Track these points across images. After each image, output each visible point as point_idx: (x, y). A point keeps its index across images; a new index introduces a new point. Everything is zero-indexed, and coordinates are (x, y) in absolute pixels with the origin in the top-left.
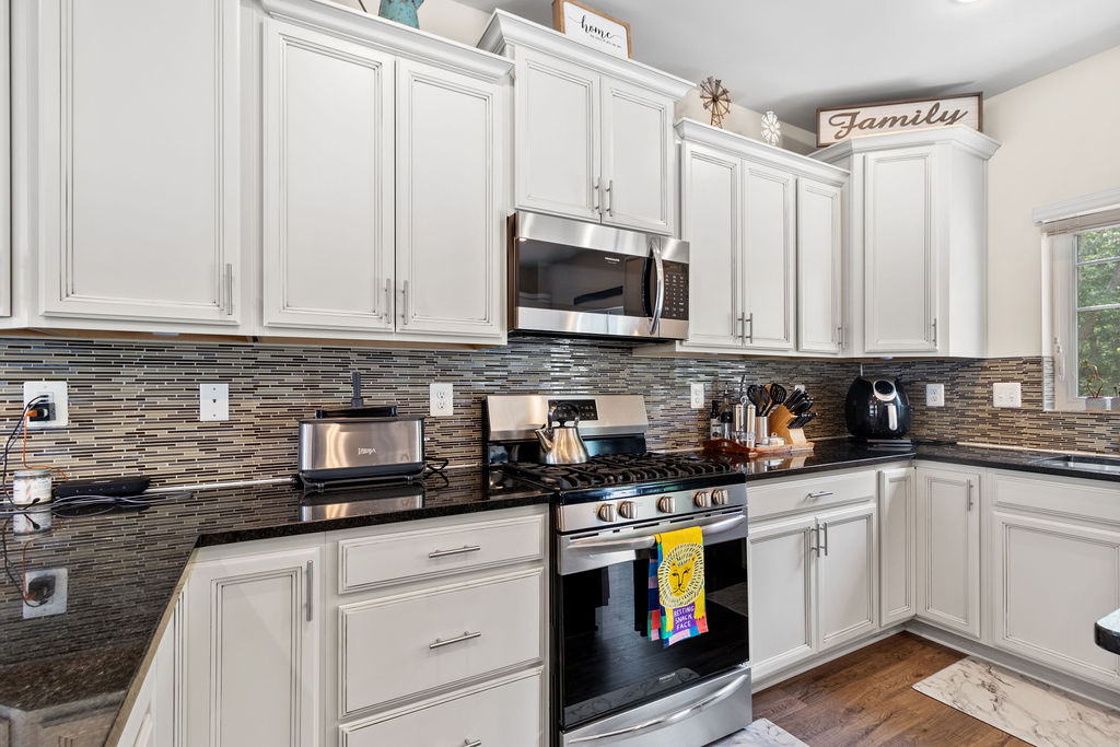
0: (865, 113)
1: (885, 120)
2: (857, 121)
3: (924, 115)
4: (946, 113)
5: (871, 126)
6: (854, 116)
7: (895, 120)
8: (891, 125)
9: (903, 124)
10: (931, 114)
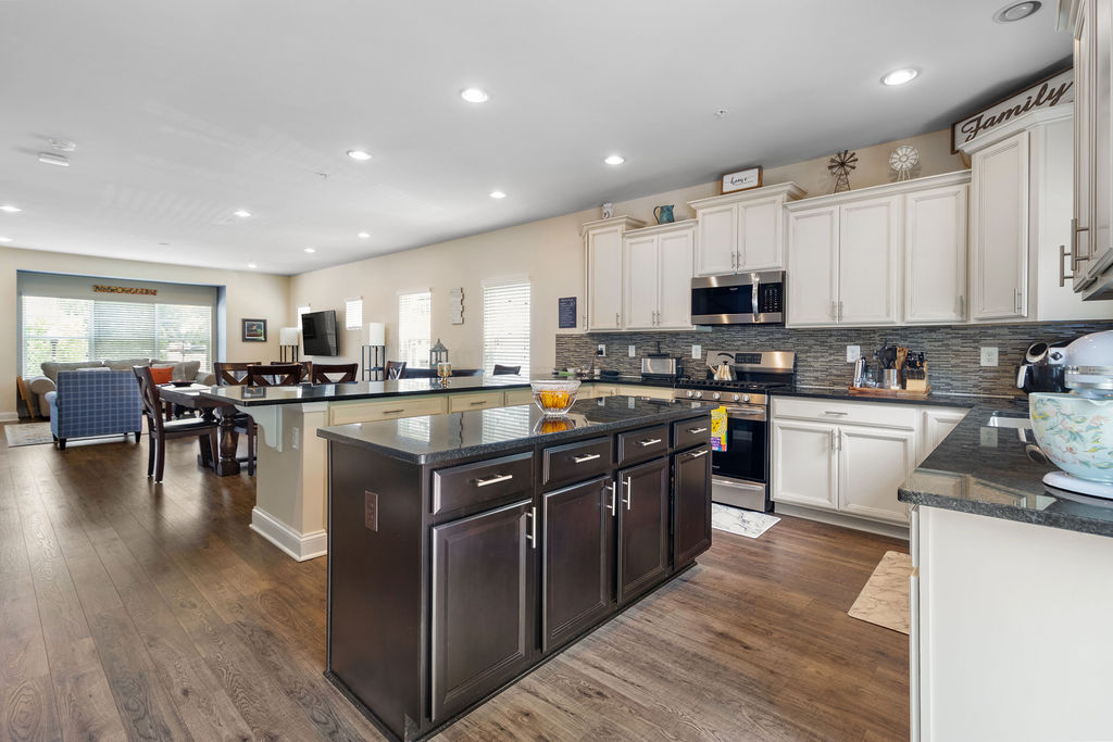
0: (987, 115)
1: (1003, 114)
2: (982, 124)
3: (1033, 100)
4: (1053, 91)
5: (992, 124)
6: (979, 120)
7: (1010, 112)
8: (1007, 118)
9: (1017, 114)
10: (1040, 96)
